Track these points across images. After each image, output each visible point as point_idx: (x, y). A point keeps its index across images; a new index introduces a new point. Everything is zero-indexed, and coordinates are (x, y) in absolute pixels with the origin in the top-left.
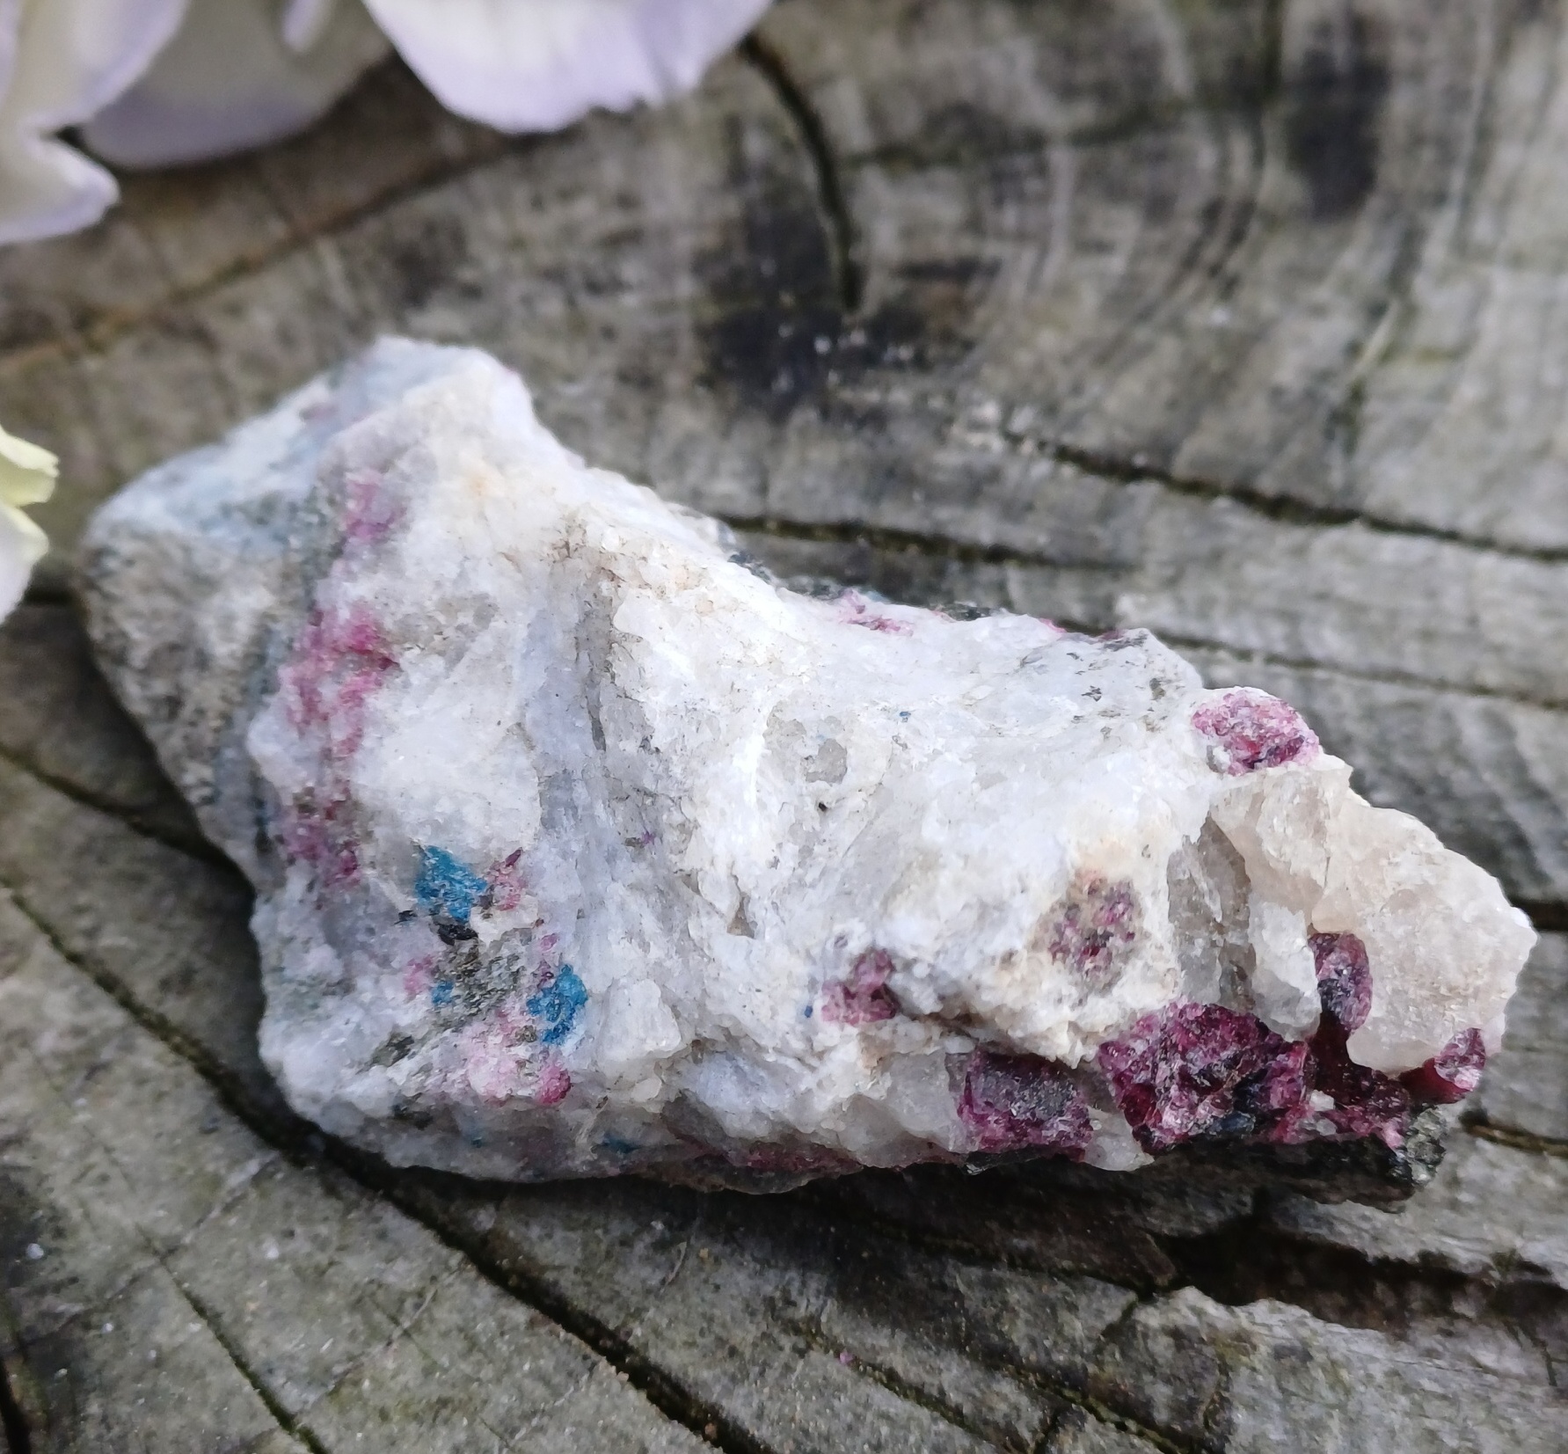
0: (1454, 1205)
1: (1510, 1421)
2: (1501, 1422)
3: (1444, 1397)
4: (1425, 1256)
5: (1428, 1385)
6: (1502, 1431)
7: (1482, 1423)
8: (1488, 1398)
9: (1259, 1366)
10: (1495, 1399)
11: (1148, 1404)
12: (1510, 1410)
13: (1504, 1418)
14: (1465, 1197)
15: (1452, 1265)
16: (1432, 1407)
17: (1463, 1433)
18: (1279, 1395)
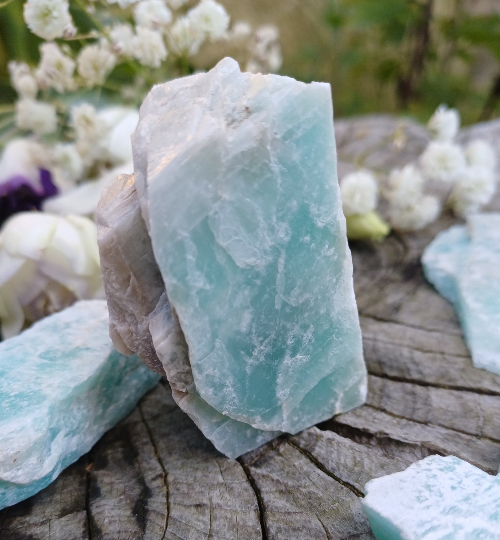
0: (373, 422)
1: (372, 458)
2: (370, 458)
3: (359, 451)
4: (364, 429)
5: (356, 449)
6: (370, 459)
7: (366, 457)
8: (369, 453)
9: (323, 440)
10: (370, 453)
11: (299, 443)
12: (373, 456)
13: (371, 457)
14: (376, 421)
15: (370, 432)
16: (356, 453)
17: (362, 458)
18: (326, 446)
